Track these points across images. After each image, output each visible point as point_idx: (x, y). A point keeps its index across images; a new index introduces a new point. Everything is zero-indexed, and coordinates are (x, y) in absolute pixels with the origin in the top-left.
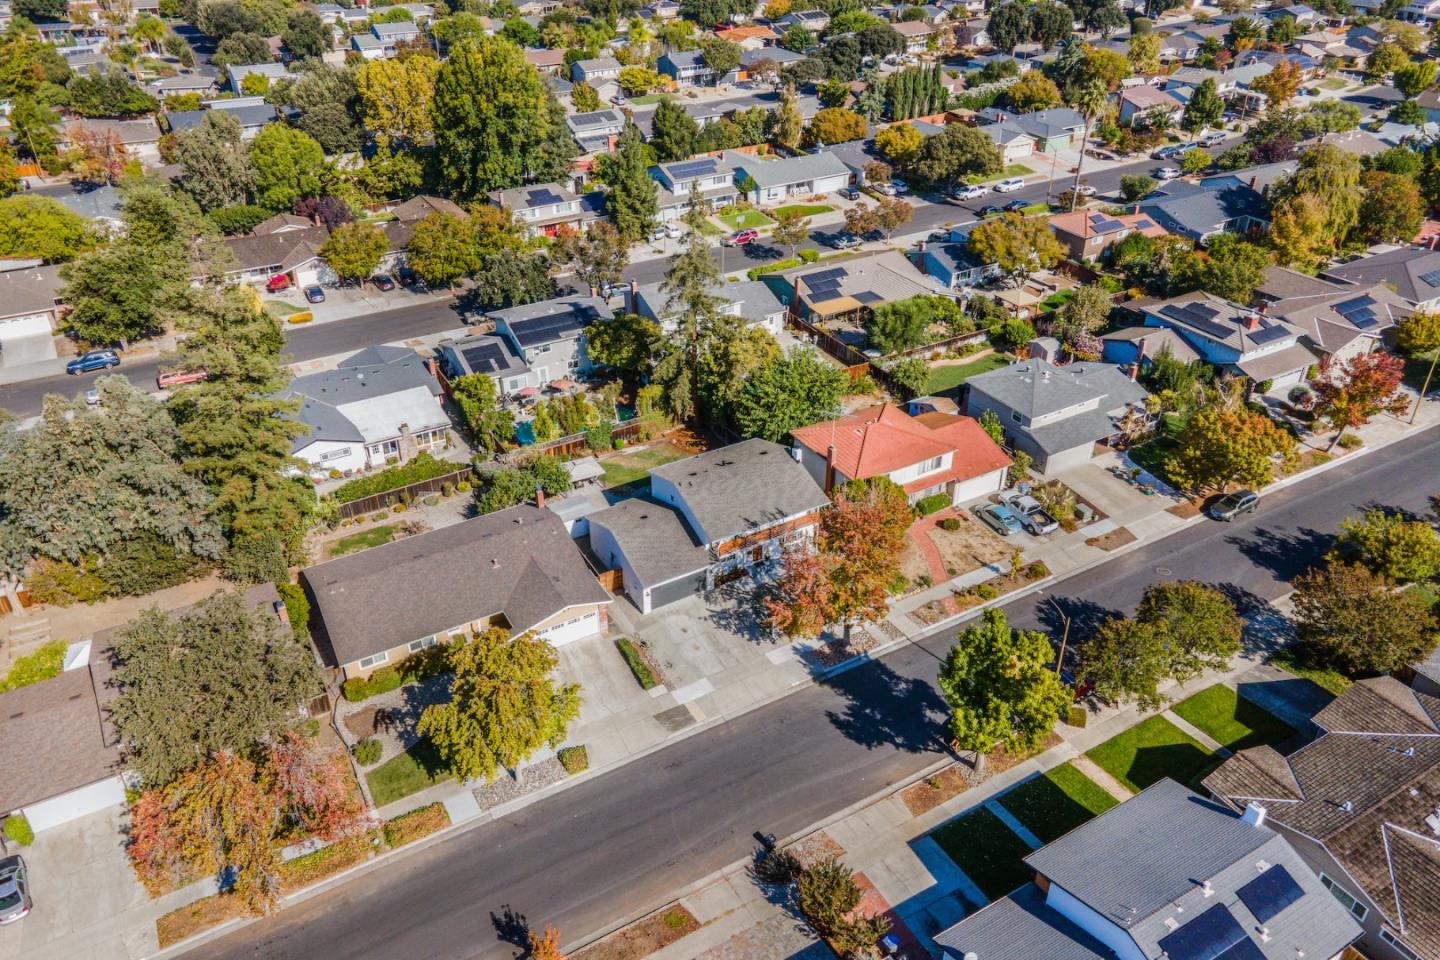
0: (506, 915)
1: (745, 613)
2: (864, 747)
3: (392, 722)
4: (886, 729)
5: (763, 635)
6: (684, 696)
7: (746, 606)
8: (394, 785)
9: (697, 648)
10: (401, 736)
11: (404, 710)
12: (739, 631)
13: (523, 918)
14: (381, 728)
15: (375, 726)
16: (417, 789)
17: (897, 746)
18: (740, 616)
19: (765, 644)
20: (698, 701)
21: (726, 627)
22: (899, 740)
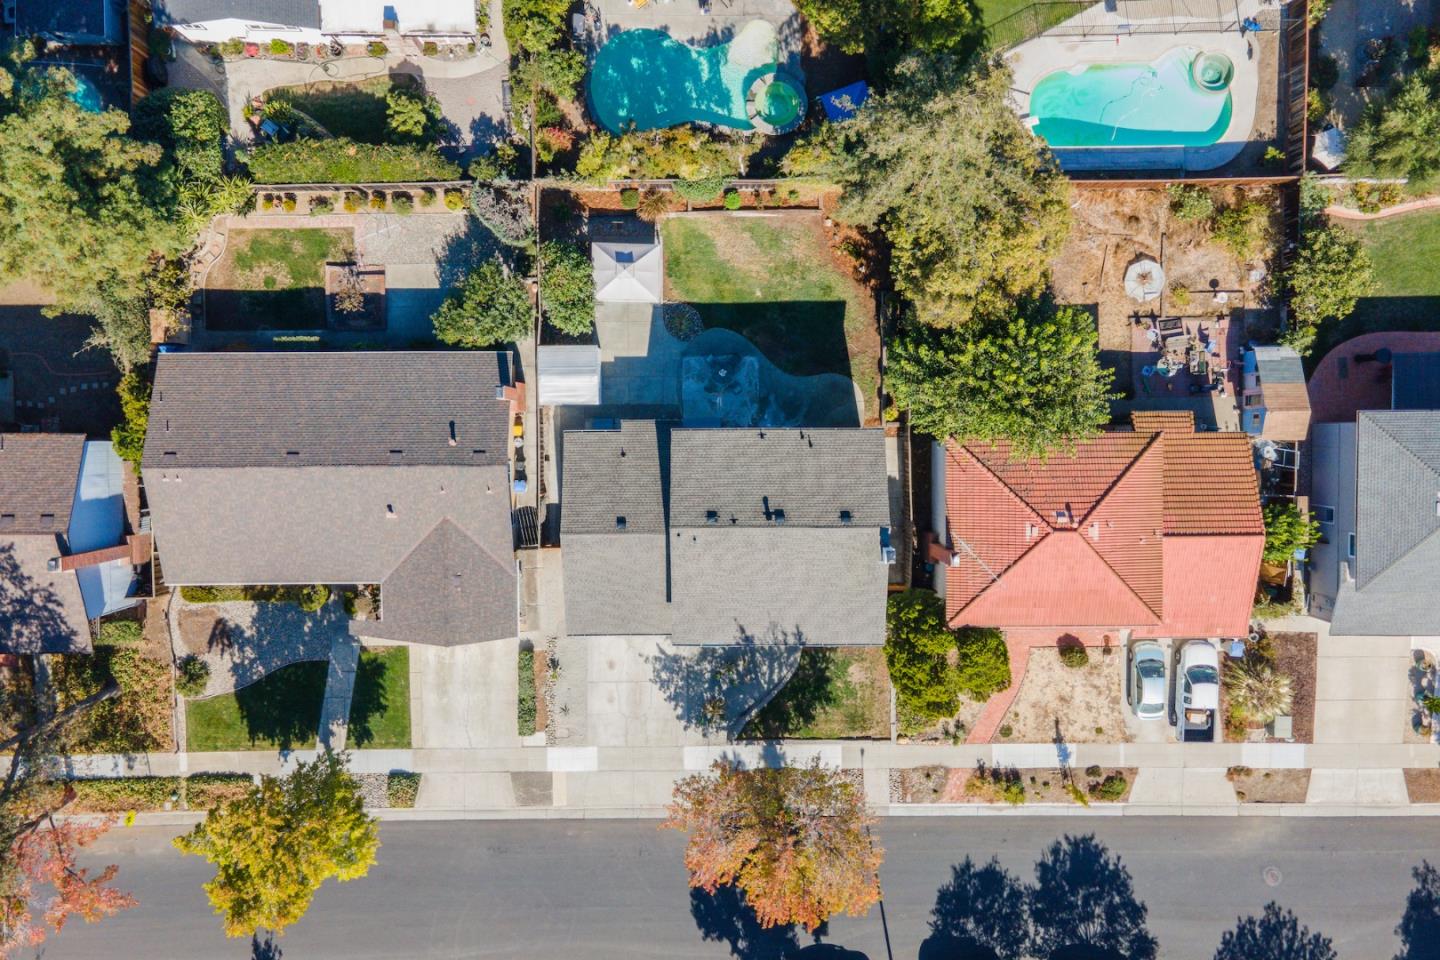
0: (267, 943)
1: (698, 676)
2: (701, 933)
3: (230, 645)
4: (739, 925)
5: (699, 723)
6: (562, 761)
7: (707, 666)
8: (211, 731)
9: (611, 700)
10: (235, 668)
11: (248, 633)
12: (674, 698)
13: (280, 953)
14: (217, 649)
15: (210, 643)
16: (234, 747)
17: (735, 949)
18: (692, 676)
19: (695, 732)
20: (570, 775)
21: (664, 684)
22: (741, 944)
